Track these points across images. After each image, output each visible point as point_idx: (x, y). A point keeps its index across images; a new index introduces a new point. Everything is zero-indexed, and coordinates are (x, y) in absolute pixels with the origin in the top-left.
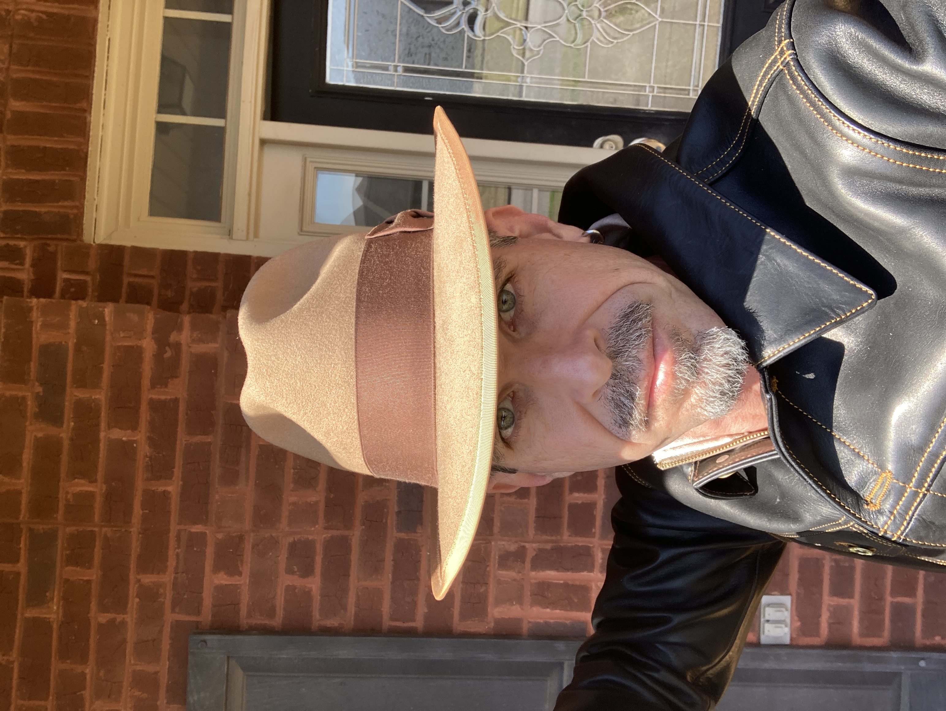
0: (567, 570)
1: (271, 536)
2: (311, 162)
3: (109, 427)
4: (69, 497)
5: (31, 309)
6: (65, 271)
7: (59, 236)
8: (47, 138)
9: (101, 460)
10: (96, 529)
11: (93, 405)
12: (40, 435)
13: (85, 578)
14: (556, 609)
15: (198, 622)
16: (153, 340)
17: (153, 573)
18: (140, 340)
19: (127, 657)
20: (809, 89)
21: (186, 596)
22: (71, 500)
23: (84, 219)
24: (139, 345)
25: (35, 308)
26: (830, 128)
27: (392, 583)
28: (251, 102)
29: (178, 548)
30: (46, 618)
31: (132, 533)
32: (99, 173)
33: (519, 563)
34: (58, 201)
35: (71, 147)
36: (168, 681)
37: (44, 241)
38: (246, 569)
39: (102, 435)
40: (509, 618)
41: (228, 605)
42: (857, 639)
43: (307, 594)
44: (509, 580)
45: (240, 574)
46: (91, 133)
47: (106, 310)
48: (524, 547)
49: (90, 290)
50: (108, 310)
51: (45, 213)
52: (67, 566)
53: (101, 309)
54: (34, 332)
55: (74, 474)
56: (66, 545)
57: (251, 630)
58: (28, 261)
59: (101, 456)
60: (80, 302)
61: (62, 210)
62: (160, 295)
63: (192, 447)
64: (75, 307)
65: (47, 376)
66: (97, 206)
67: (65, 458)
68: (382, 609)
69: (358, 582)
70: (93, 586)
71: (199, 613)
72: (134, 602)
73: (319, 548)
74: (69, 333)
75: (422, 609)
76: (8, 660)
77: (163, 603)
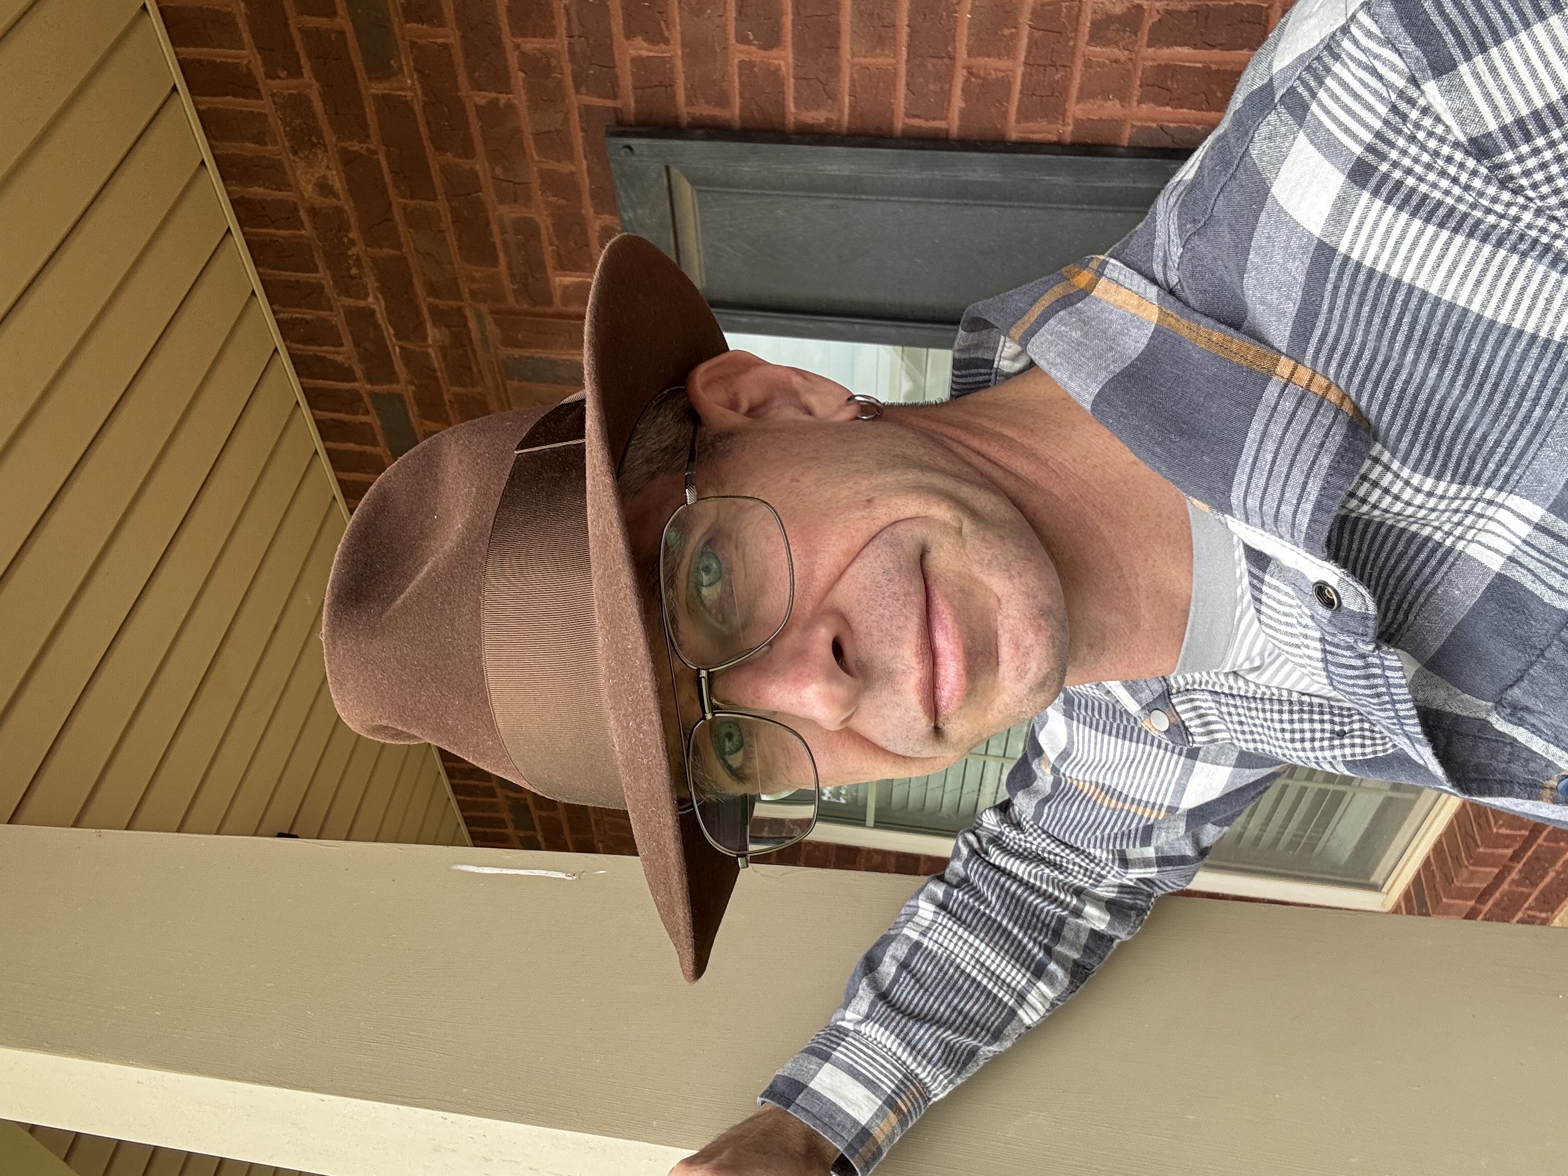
0: (1214, 46)
13: (440, 41)
14: (1182, 107)
15: (615, 109)
17: (535, 36)
19: (527, 151)
21: (591, 72)
27: (908, 61)
30: (401, 96)
33: (1128, 34)
36: (591, 184)
38: (675, 35)
40: (1100, 120)
41: (657, 87)
43: (775, 75)
44: (1107, 62)
45: (667, 41)
48: (1140, 7)
52: (407, 22)
57: (696, 127)
68: (893, 102)
69: (854, 58)
70: (455, 53)
71: (615, 96)
72: (519, 78)
75: (958, 103)
76: (368, 149)
77: (560, 81)
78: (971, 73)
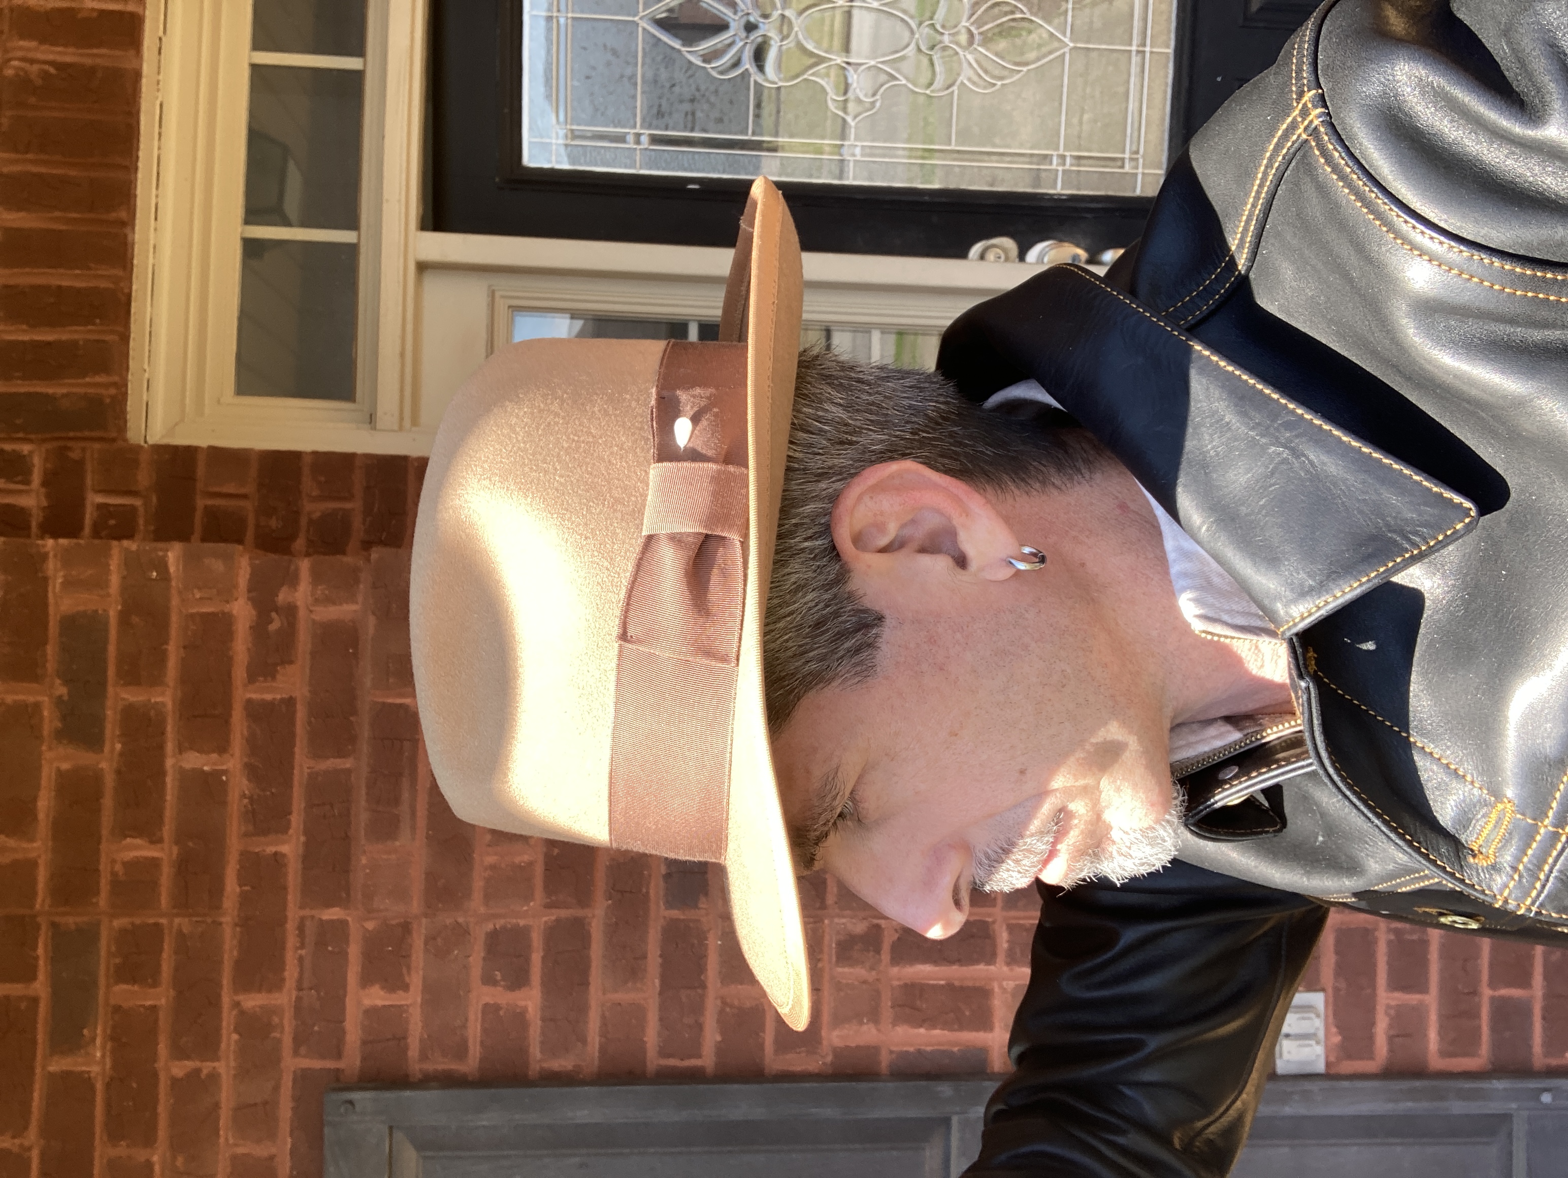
0: (951, 962)
1: (458, 923)
2: (503, 297)
3: (181, 750)
4: (118, 867)
5: (44, 557)
6: (100, 491)
7: (87, 433)
8: (62, 271)
9: (168, 805)
10: (163, 921)
11: (152, 713)
12: (65, 766)
13: (148, 1003)
14: (934, 1027)
15: (338, 1070)
16: (249, 603)
17: (259, 991)
18: (227, 602)
19: (221, 1133)
20: (1353, 172)
21: (316, 1028)
22: (121, 874)
23: (129, 403)
24: (226, 610)
25: (51, 554)
26: (1392, 236)
27: (660, 994)
28: (399, 201)
29: (302, 946)
30: (83, 1072)
31: (224, 926)
32: (151, 326)
33: (871, 953)
34: (84, 377)
35: (103, 284)
36: (292, 1171)
37: (61, 443)
38: (416, 980)
39: (169, 763)
40: (858, 1047)
41: (388, 1040)
42: (1436, 1062)
43: (520, 1018)
44: (856, 983)
45: (406, 988)
46: (135, 262)
47: (170, 554)
48: (878, 926)
49: (141, 521)
50: (173, 554)
51: (64, 396)
52: (117, 983)
53: (161, 554)
54: (50, 595)
55: (125, 830)
56: (113, 949)
57: (426, 1081)
58: (36, 478)
59: (168, 798)
60: (126, 543)
61: (91, 391)
62: (257, 526)
63: (320, 778)
64: (118, 551)
65: (74, 667)
66: (148, 381)
67: (108, 802)
68: (645, 1039)
69: (604, 994)
70: (162, 1015)
71: (339, 1055)
72: (230, 1040)
73: (537, 939)
74: (109, 595)
75: (711, 1037)
76: (21, 1146)
77: (279, 1041)
78: (724, 1003)
